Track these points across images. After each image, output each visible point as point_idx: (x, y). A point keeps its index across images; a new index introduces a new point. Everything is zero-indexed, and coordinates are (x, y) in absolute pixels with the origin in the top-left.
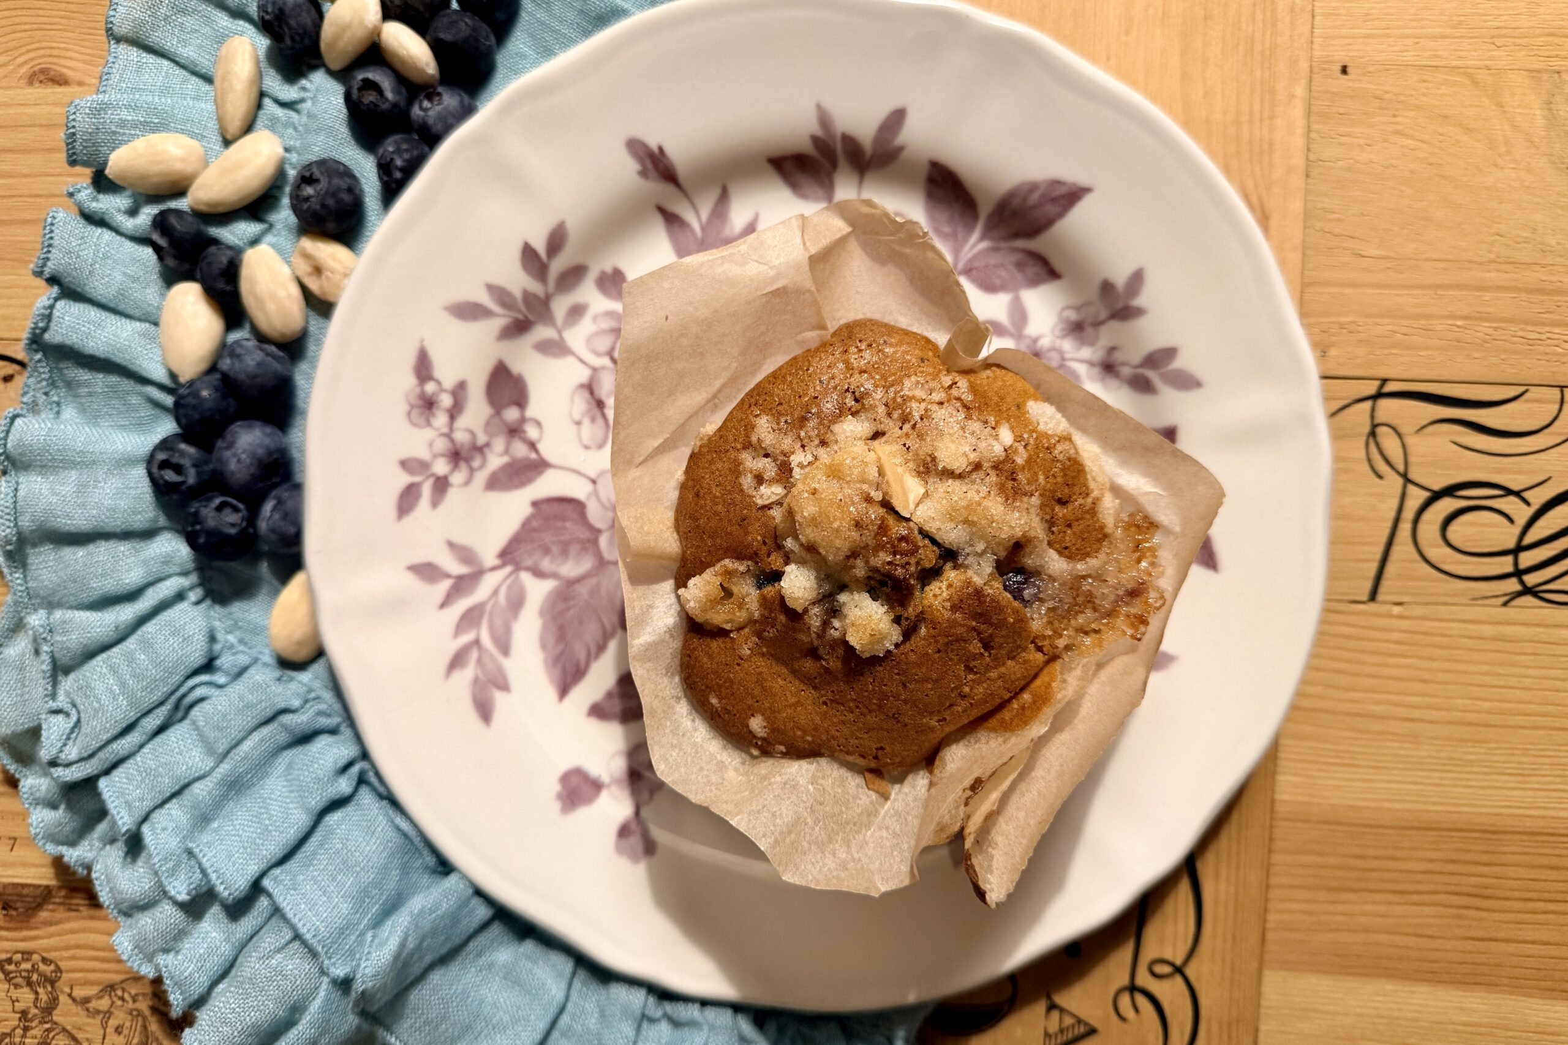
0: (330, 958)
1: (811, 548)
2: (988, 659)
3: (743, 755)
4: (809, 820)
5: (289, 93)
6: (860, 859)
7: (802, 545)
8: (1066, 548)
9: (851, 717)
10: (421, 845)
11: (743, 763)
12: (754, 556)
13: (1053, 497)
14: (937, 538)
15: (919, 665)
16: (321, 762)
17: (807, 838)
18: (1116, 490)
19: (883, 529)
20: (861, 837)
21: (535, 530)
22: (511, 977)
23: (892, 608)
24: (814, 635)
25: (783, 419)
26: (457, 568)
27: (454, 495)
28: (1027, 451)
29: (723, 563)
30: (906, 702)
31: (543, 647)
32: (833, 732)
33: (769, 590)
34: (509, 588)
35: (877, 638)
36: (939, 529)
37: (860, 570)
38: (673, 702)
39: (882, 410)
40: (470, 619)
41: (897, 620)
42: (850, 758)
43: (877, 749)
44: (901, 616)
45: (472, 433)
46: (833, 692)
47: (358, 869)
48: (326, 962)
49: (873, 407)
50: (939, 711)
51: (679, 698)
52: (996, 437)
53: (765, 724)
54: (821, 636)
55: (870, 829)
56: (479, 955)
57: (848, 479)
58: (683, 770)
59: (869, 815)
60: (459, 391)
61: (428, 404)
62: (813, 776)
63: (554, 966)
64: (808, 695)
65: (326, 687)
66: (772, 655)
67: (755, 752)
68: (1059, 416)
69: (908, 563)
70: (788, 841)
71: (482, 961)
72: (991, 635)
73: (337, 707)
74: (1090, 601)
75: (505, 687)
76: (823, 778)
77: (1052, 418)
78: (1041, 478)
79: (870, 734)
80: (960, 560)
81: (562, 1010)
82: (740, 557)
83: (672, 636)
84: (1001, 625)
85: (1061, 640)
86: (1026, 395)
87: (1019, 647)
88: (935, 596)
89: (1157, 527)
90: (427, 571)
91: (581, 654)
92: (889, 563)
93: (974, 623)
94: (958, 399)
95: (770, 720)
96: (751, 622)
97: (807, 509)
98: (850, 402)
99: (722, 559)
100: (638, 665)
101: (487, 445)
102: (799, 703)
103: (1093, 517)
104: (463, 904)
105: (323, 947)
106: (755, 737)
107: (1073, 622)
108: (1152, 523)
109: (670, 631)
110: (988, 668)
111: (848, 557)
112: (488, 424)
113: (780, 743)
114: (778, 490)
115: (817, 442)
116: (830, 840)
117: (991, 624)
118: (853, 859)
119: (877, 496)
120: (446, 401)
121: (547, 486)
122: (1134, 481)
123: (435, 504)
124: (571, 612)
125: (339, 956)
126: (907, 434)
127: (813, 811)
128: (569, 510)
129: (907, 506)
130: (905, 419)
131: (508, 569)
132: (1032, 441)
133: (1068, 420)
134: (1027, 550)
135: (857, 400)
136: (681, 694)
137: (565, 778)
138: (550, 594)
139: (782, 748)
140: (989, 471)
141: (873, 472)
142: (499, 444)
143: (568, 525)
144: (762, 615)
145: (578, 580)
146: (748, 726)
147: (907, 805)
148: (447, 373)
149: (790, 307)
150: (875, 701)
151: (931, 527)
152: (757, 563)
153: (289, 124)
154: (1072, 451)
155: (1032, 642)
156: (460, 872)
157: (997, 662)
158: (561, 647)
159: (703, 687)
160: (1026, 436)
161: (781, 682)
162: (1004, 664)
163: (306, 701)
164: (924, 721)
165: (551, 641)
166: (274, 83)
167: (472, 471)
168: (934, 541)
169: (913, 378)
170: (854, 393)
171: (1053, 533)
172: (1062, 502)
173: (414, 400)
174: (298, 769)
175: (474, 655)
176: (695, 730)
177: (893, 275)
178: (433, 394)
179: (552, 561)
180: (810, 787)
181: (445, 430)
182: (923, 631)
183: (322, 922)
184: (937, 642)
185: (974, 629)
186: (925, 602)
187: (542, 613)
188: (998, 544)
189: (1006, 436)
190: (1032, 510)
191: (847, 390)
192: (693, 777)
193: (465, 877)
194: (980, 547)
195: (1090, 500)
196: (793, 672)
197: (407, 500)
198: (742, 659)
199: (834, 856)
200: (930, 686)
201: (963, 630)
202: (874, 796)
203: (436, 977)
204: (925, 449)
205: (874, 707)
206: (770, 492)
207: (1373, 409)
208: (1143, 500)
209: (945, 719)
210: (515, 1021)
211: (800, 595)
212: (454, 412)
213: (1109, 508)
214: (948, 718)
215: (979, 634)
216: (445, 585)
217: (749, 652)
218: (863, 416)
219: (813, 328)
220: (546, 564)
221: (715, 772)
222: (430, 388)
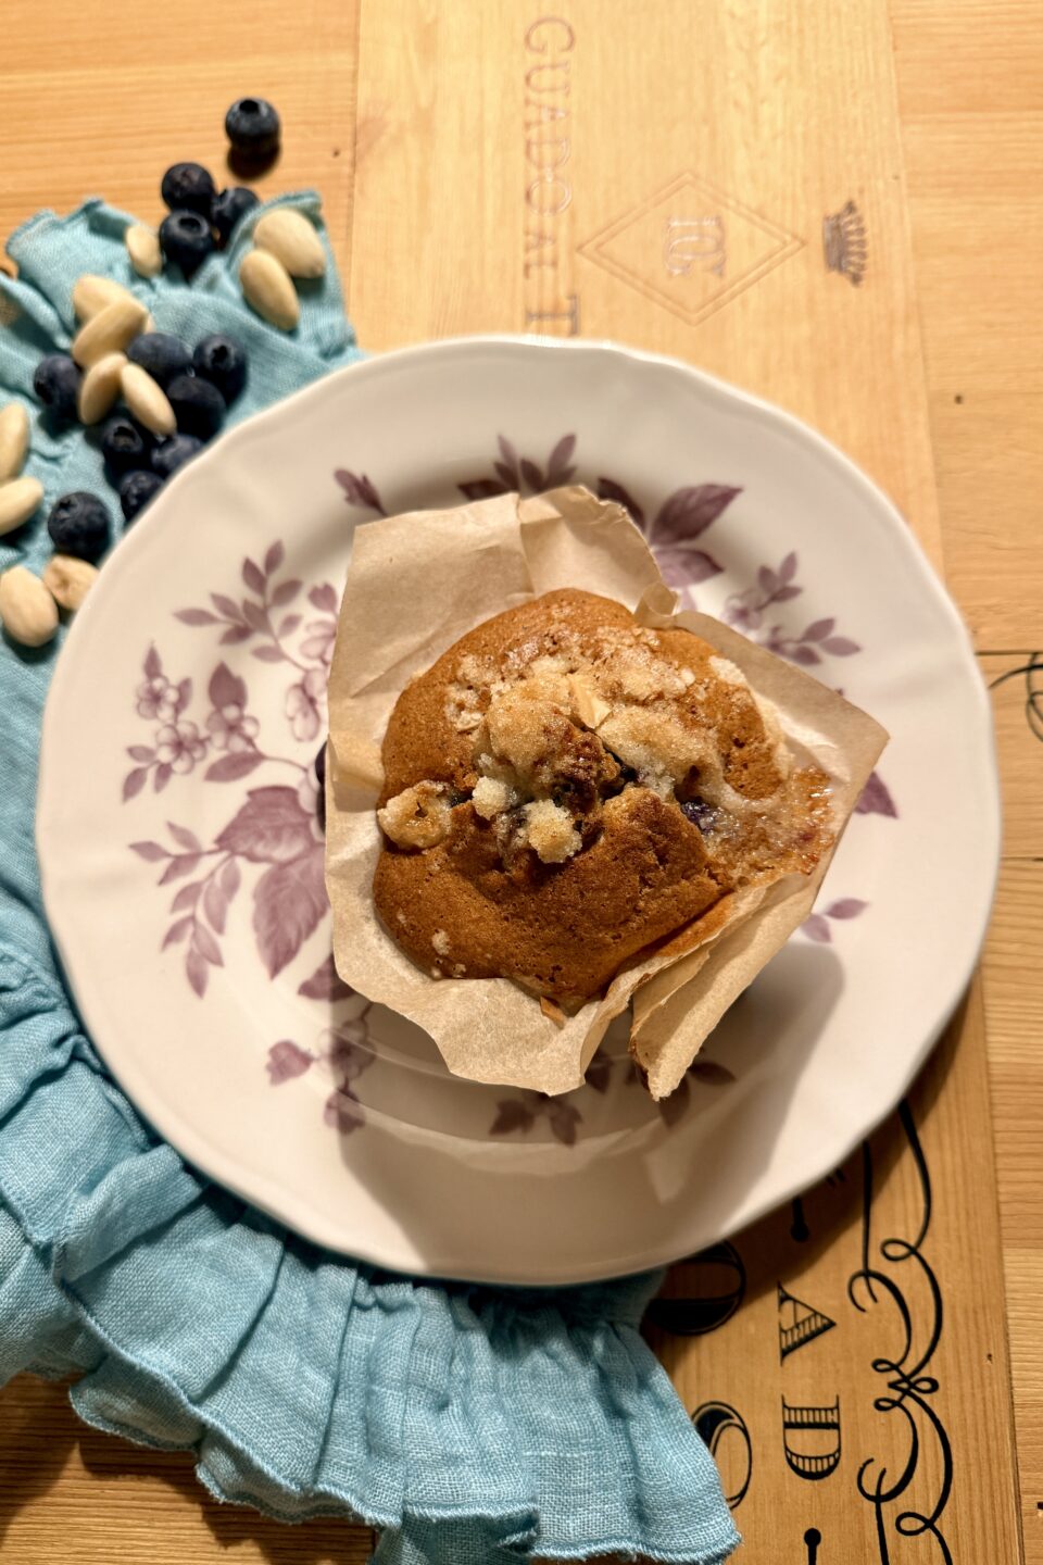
0: (34, 1224)
1: (503, 759)
2: (663, 874)
3: (425, 977)
4: (481, 1026)
5: (52, 449)
6: (529, 1072)
7: (494, 757)
8: (742, 786)
9: (530, 931)
10: (130, 1118)
11: (424, 983)
12: (449, 778)
13: (730, 737)
14: (619, 754)
15: (597, 872)
16: (37, 1033)
17: (478, 1042)
18: (792, 744)
19: (568, 735)
20: (532, 1056)
21: (251, 817)
22: (217, 1265)
23: (574, 813)
24: (499, 844)
25: (487, 657)
26: (176, 849)
27: (175, 781)
28: (708, 693)
29: (421, 783)
30: (583, 912)
31: (256, 928)
32: (512, 949)
33: (462, 807)
34: (226, 871)
35: (558, 843)
36: (621, 746)
37: (546, 777)
38: (362, 921)
39: (576, 650)
40: (187, 896)
41: (578, 827)
42: (527, 980)
43: (554, 968)
44: (581, 822)
45: (194, 726)
46: (514, 905)
47: (67, 1137)
48: (29, 1227)
49: (568, 648)
50: (614, 925)
51: (368, 919)
52: (679, 677)
53: (447, 940)
54: (506, 845)
55: (542, 1051)
56: (185, 1239)
57: (541, 698)
58: (364, 977)
59: (542, 1038)
60: (184, 688)
61: (155, 698)
62: (490, 991)
63: (262, 1251)
64: (492, 910)
65: (45, 969)
66: (459, 870)
67: (436, 973)
68: (738, 671)
69: (590, 767)
70: (459, 1037)
71: (188, 1247)
72: (666, 846)
73: (56, 987)
74: (763, 839)
75: (218, 962)
76: (500, 995)
77: (732, 671)
78: (719, 717)
79: (547, 951)
80: (641, 778)
81: (269, 1300)
82: (437, 779)
83: (367, 858)
84: (675, 837)
85: (735, 871)
86: (709, 653)
87: (693, 867)
88: (615, 808)
89: (829, 779)
90: (148, 850)
91: (292, 933)
92: (574, 766)
93: (650, 832)
94: (646, 644)
95: (452, 936)
96: (442, 838)
97: (501, 721)
98: (548, 644)
99: (421, 780)
100: (333, 879)
101: (209, 739)
102: (481, 919)
103: (768, 761)
104: (171, 1178)
105: (27, 1211)
106: (437, 955)
107: (747, 856)
108: (824, 775)
109: (366, 853)
110: (663, 884)
111: (536, 764)
112: (209, 719)
113: (461, 962)
114: (477, 716)
115: (516, 675)
116: (501, 1050)
117: (666, 835)
118: (523, 1071)
119: (566, 711)
120: (172, 696)
121: (262, 776)
122: (809, 736)
123: (158, 788)
124: (284, 893)
125: (42, 1224)
126: (598, 667)
127: (486, 1018)
128: (283, 797)
129: (593, 720)
130: (596, 656)
131: (224, 854)
132: (712, 686)
133: (747, 677)
134: (704, 778)
135: (555, 643)
136: (371, 915)
137: (274, 1051)
138: (263, 878)
139: (462, 967)
140: (670, 702)
141: (565, 693)
142: (219, 739)
143: (282, 811)
144: (453, 829)
145: (290, 863)
146: (431, 943)
147: (580, 1030)
148: (173, 671)
149: (501, 567)
150: (553, 912)
151: (615, 743)
152: (452, 785)
153: (50, 474)
154: (750, 701)
155: (706, 867)
156: (169, 1144)
157: (672, 879)
158: (273, 928)
159: (392, 904)
160: (707, 680)
161: (465, 897)
162: (678, 882)
163: (25, 981)
164: (600, 935)
165: (264, 922)
166: (41, 441)
167: (193, 761)
168: (617, 759)
169: (607, 628)
170: (552, 637)
171: (730, 771)
172: (740, 744)
173: (143, 694)
174: (14, 1042)
175: (190, 930)
176: (381, 947)
177: (598, 556)
178: (161, 689)
179: (266, 846)
180: (486, 998)
181: (170, 722)
182: (602, 840)
183: (28, 1186)
184: (614, 849)
185: (649, 838)
186: (605, 812)
187: (255, 896)
188: (677, 766)
189: (688, 677)
190: (709, 741)
191: (547, 635)
192: (375, 983)
193: (174, 1149)
194: (660, 768)
195: (765, 745)
196: (480, 888)
197: (132, 784)
198: (431, 875)
199: (504, 1065)
200: (606, 895)
201: (639, 838)
202: (548, 1021)
203: (141, 1255)
204: (612, 678)
205: (553, 918)
206: (471, 718)
207: (1029, 681)
208: (816, 752)
209: (620, 936)
210: (221, 1310)
211: (489, 801)
212: (179, 706)
213: (783, 758)
214: (623, 935)
215: (655, 844)
216: (164, 864)
217: (438, 868)
218: (559, 656)
219: (521, 590)
220: (260, 849)
221: (395, 984)
222: (158, 684)
